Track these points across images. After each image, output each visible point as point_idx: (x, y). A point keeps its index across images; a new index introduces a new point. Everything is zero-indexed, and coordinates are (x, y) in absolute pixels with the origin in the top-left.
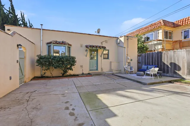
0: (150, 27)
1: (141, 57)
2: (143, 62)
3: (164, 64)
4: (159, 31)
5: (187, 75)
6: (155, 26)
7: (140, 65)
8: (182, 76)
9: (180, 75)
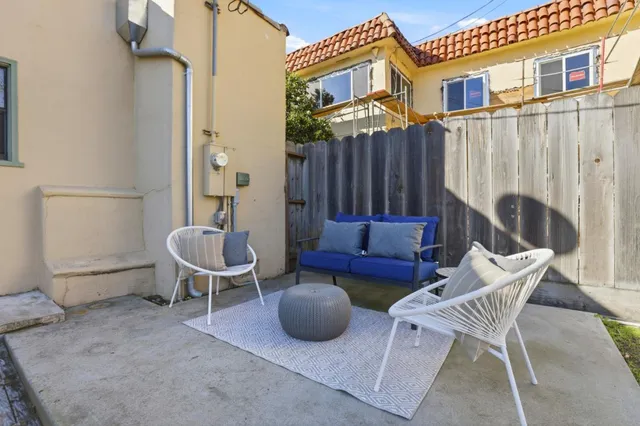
0: (337, 44)
1: (306, 163)
2: (319, 197)
3: (457, 204)
4: (374, 65)
5: (623, 285)
6: (359, 40)
7: (302, 214)
8: (585, 289)
9: (567, 282)
